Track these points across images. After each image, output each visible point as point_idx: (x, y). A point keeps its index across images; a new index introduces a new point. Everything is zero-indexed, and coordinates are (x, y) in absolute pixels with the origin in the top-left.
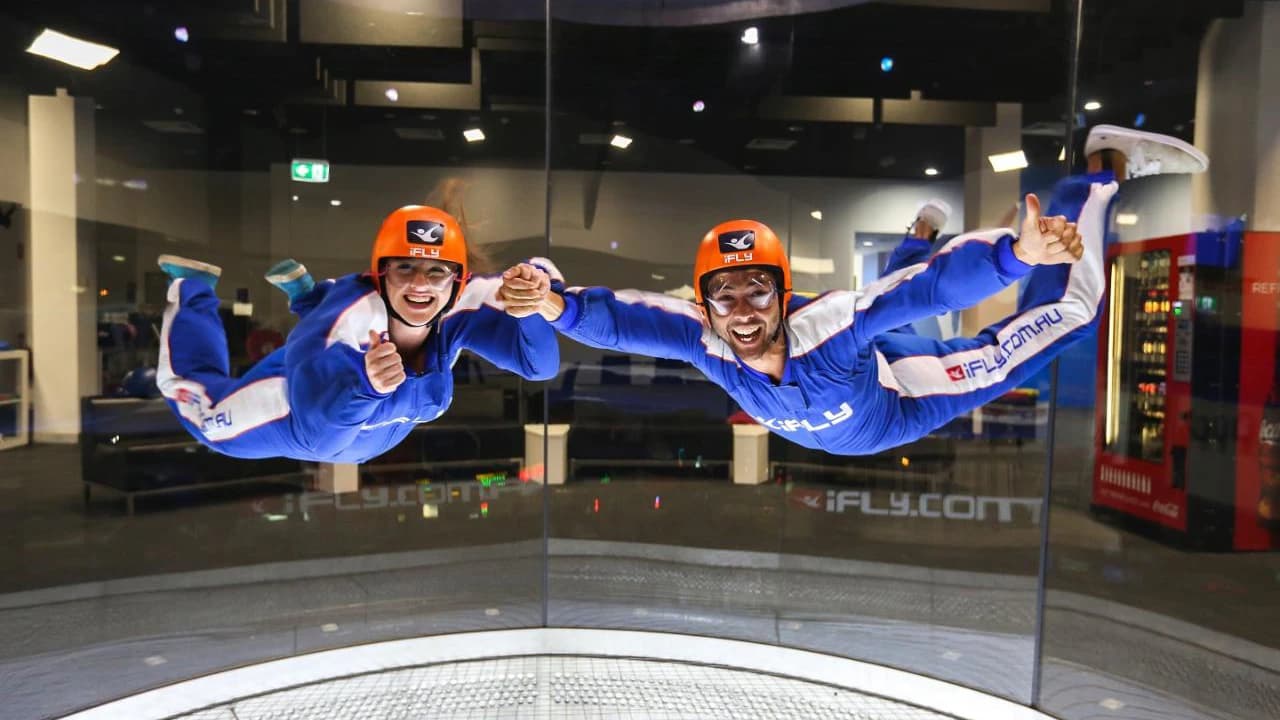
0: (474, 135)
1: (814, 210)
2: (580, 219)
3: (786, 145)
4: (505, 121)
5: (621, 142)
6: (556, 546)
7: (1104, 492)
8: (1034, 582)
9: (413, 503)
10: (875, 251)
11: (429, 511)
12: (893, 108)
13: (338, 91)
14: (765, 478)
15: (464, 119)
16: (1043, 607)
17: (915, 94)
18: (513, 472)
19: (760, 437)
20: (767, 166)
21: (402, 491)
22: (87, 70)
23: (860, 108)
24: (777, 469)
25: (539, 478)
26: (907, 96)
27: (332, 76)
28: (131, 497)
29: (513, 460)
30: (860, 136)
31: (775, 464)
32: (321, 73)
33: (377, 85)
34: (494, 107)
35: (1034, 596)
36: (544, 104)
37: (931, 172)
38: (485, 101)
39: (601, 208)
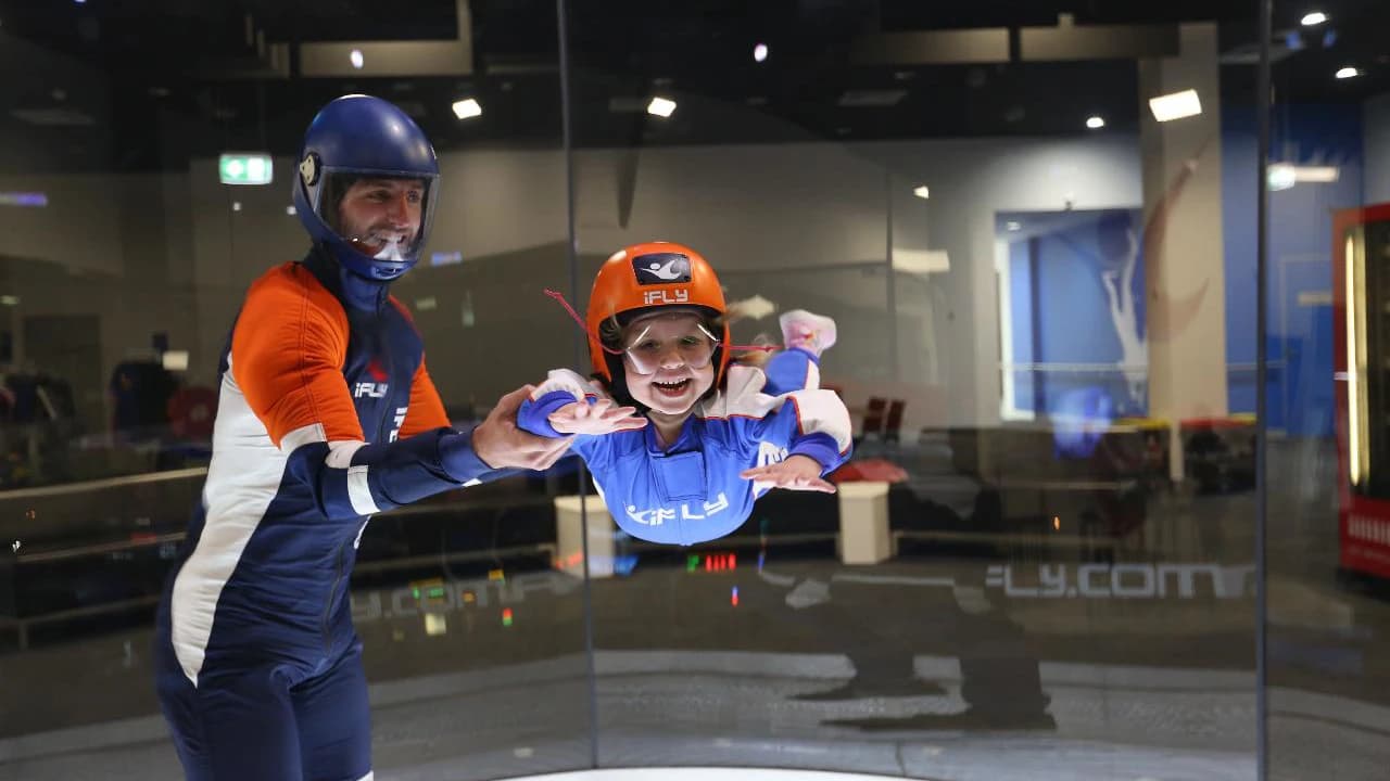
0: (467, 109)
1: (919, 186)
2: (613, 215)
3: (893, 98)
4: (506, 86)
5: (662, 107)
6: (605, 661)
7: (1354, 550)
8: (1252, 678)
9: (412, 612)
10: (1024, 236)
11: (433, 625)
12: (1037, 41)
13: (278, 59)
14: (886, 553)
15: (454, 88)
16: (1265, 715)
17: (1066, 20)
18: (543, 564)
19: (877, 499)
20: (866, 128)
21: (397, 596)
23: (990, 44)
24: (902, 541)
25: (579, 572)
26: (1052, 22)
27: (269, 39)
28: (22, 625)
29: (542, 547)
30: (978, 81)
31: (898, 534)
33: (337, 48)
34: (492, 70)
35: (1252, 698)
36: (556, 60)
37: (1095, 122)
38: (478, 61)
39: (639, 198)
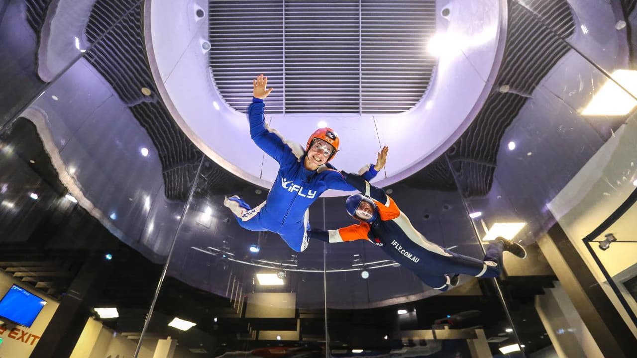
22: (181, 331)
32: (249, 328)
